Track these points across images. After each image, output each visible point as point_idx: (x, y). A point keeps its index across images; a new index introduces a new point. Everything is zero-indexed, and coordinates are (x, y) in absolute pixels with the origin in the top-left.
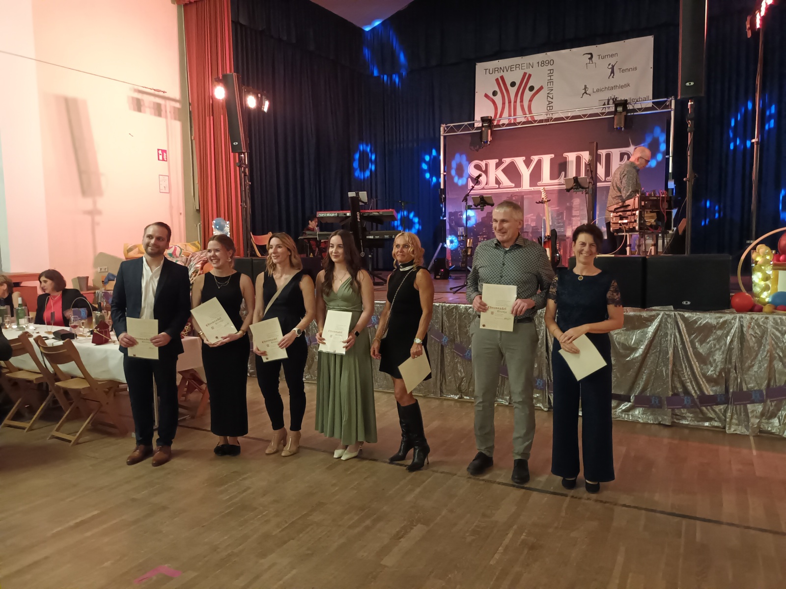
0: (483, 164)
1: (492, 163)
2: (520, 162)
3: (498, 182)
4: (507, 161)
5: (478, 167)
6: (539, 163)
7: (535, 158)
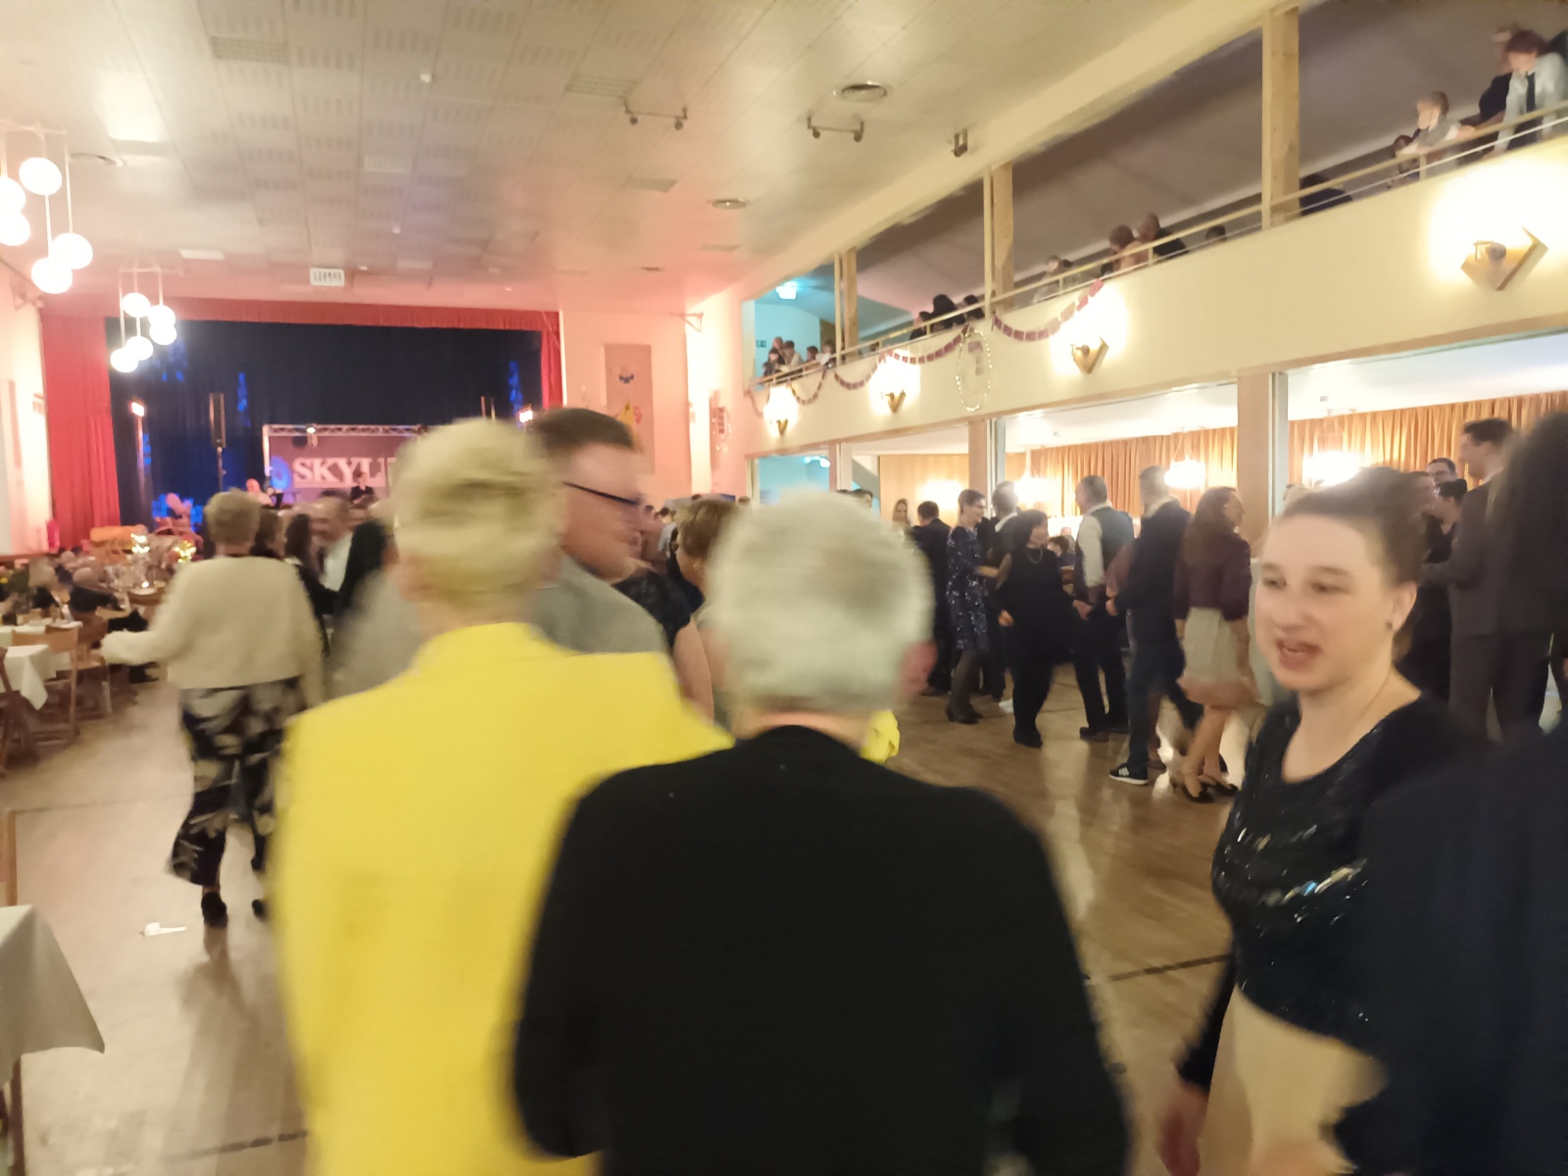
0: (308, 462)
1: (317, 462)
2: (342, 463)
3: (323, 478)
4: (330, 461)
5: (303, 465)
6: (359, 465)
7: (355, 461)
